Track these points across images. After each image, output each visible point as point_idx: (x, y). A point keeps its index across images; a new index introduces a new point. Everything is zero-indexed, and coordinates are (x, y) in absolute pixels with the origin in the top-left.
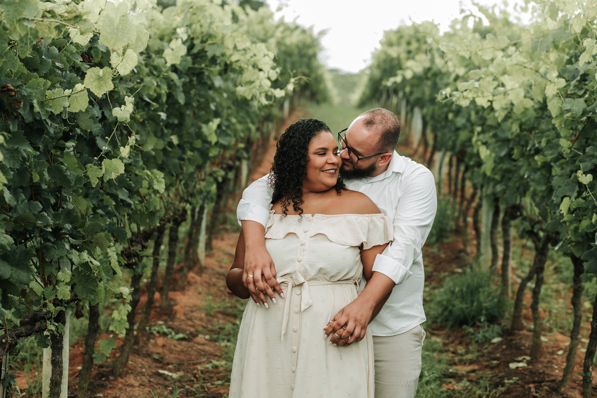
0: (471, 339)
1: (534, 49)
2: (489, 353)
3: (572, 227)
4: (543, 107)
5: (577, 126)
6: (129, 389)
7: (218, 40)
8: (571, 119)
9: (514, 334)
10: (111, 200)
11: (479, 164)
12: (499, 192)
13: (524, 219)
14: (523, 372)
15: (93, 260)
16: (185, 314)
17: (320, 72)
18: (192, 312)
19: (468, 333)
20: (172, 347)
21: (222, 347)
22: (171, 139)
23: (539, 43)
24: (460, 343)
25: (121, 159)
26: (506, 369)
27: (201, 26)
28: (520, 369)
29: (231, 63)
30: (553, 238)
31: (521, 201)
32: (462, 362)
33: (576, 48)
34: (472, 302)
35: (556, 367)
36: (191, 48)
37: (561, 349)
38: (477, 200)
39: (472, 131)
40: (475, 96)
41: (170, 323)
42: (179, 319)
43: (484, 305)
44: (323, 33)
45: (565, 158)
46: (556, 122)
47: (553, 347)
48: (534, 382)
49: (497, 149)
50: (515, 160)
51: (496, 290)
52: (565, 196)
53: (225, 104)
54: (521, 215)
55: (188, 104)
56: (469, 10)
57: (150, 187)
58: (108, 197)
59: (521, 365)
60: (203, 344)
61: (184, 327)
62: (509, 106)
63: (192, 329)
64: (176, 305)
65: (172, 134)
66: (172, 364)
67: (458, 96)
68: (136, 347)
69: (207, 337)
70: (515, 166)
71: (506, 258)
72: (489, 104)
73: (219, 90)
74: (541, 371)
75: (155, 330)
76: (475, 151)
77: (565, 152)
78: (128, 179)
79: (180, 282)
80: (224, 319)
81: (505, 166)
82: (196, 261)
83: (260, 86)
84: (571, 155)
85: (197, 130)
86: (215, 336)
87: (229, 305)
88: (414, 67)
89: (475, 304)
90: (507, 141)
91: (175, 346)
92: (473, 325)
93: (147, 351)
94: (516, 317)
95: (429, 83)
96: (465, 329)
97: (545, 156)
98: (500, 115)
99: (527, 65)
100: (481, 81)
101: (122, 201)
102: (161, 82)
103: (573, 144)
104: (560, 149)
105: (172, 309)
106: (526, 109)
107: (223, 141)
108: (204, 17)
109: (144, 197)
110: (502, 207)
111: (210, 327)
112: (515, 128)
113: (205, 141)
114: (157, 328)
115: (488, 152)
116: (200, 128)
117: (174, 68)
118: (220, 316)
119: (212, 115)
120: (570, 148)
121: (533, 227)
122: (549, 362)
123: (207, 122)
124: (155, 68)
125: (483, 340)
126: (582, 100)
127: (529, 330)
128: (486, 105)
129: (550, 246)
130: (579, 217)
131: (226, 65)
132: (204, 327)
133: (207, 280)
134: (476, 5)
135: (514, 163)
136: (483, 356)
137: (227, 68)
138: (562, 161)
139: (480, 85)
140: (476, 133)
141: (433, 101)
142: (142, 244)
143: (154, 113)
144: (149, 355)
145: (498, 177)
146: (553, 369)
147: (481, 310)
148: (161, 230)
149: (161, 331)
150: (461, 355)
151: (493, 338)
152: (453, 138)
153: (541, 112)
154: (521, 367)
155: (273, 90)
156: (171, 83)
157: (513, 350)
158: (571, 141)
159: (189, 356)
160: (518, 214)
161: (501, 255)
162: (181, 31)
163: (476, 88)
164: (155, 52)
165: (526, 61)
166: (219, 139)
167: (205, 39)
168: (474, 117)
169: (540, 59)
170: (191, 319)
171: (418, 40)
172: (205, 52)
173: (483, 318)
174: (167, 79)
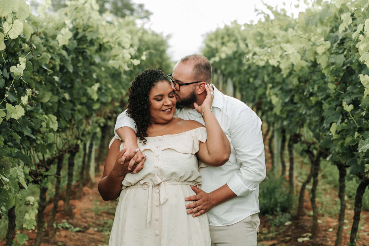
0: (271, 223)
1: (307, 24)
2: (284, 232)
3: (340, 143)
4: (315, 64)
5: (339, 74)
7: (94, 29)
8: (335, 69)
9: (299, 219)
10: (18, 135)
11: (272, 108)
12: (286, 126)
13: (303, 142)
14: (307, 244)
15: (4, 178)
16: (81, 215)
17: (168, 62)
18: (86, 213)
19: (269, 220)
20: (72, 237)
21: (106, 236)
22: (64, 96)
23: (311, 20)
24: (264, 226)
25: (22, 105)
26: (296, 243)
27: (83, 20)
28: (305, 242)
29: (104, 43)
30: (324, 153)
31: (300, 131)
32: (266, 239)
33: (336, 22)
34: (271, 199)
35: (329, 240)
36: (76, 35)
37: (331, 227)
38: (270, 134)
39: (266, 88)
40: (268, 58)
41: (71, 221)
42: (77, 218)
43: (279, 200)
44: (169, 36)
45: (332, 97)
46: (325, 72)
47: (325, 226)
49: (283, 97)
50: (296, 104)
51: (286, 191)
52: (333, 122)
53: (103, 75)
54: (300, 140)
55: (76, 73)
56: (261, 10)
57: (48, 127)
58: (16, 133)
59: (306, 239)
60: (93, 234)
61: (80, 223)
62: (291, 66)
63: (86, 225)
64: (75, 208)
65: (65, 93)
67: (257, 59)
68: (47, 238)
69: (96, 229)
70: (295, 107)
71: (291, 169)
72: (278, 64)
73: (98, 66)
74: (319, 243)
75: (60, 226)
76: (268, 99)
77: (332, 92)
78: (30, 121)
79: (78, 194)
80: (107, 217)
81: (290, 107)
82: (88, 180)
83: (123, 58)
84: (335, 95)
85: (84, 91)
86: (101, 229)
87: (111, 207)
88: (226, 51)
89: (273, 200)
90: (291, 90)
91: (74, 236)
92: (272, 214)
93: (54, 240)
94: (300, 208)
95: (236, 61)
96: (267, 217)
97: (317, 96)
98: (285, 73)
99: (303, 36)
100: (272, 48)
101: (27, 137)
102: (55, 56)
103: (337, 86)
104: (328, 91)
105: (72, 212)
106: (303, 68)
107: (103, 100)
108: (85, 14)
109: (44, 134)
110: (288, 137)
111: (98, 222)
112: (295, 81)
113: (90, 99)
114: (61, 225)
115: (277, 99)
116: (86, 90)
117: (64, 47)
118: (104, 215)
119: (94, 81)
120: (335, 89)
121: (309, 147)
122: (324, 236)
123: (90, 86)
124: (51, 47)
125: (279, 224)
126: (342, 56)
127: (310, 216)
128: (276, 65)
129: (321, 158)
130: (343, 136)
131: (100, 45)
132: (94, 223)
133: (96, 191)
134: (266, 5)
135: (295, 106)
136: (280, 234)
137: (101, 48)
138: (330, 99)
139: (271, 50)
140: (268, 88)
141: (239, 72)
142: (46, 168)
143: (50, 77)
144: (55, 243)
145: (284, 116)
146: (327, 241)
147: (277, 204)
148: (60, 159)
149: (64, 227)
150: (265, 234)
151: (286, 222)
152: (254, 94)
153: (312, 68)
154: (306, 241)
155: (132, 60)
156: (63, 58)
157: (299, 229)
158: (336, 84)
159: (83, 243)
160: (298, 139)
161: (288, 168)
162: (68, 22)
163: (269, 53)
164: (51, 37)
165: (301, 33)
166: (100, 98)
167: (85, 29)
168: (266, 79)
169: (311, 31)
170: (85, 218)
171: (229, 36)
172: (86, 37)
173: (278, 209)
174: (60, 55)
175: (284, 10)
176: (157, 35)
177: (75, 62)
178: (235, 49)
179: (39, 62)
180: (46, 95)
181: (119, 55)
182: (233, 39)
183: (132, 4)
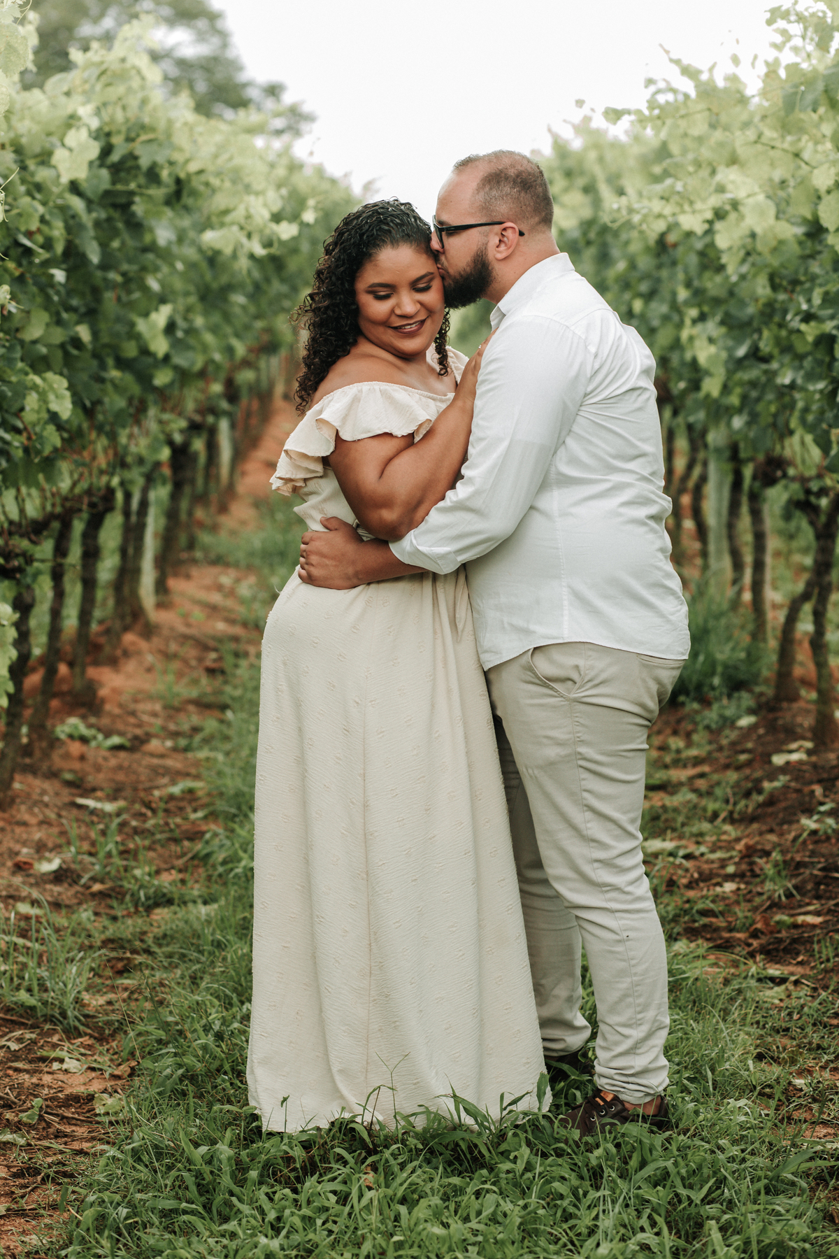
0: (696, 723)
1: (791, 103)
2: (733, 744)
4: (815, 229)
6: (18, 830)
7: (161, 137)
9: (780, 709)
12: (740, 431)
13: (792, 481)
14: (799, 766)
16: (120, 706)
18: (136, 701)
19: (690, 713)
20: (100, 761)
21: (200, 760)
22: (77, 333)
23: (799, 97)
24: (675, 733)
26: (767, 767)
27: (124, 108)
28: (794, 764)
29: (189, 175)
31: (783, 447)
32: (678, 763)
36: (107, 151)
39: (680, 323)
40: (678, 211)
41: (94, 720)
42: (110, 714)
43: (720, 657)
48: (820, 781)
49: (730, 344)
50: (766, 359)
53: (179, 285)
54: (786, 474)
55: (107, 263)
56: (665, 80)
57: (43, 407)
59: (795, 757)
60: (162, 756)
61: (120, 725)
62: (747, 240)
63: (138, 732)
64: (102, 689)
65: (78, 323)
66: (102, 789)
67: (643, 212)
68: (28, 760)
69: (169, 743)
70: (767, 371)
72: (706, 226)
73: (165, 255)
75: (63, 732)
76: (688, 356)
79: (107, 649)
80: (200, 713)
81: (751, 373)
83: (248, 217)
85: (127, 327)
86: (183, 742)
87: (209, 690)
89: (701, 658)
91: (105, 759)
92: (700, 697)
93: (50, 767)
94: (785, 679)
96: (683, 705)
97: (820, 322)
99: (778, 144)
102: (51, 213)
105: (94, 695)
106: (782, 242)
107: (182, 360)
108: (129, 91)
109: (32, 427)
110: (748, 472)
111: (173, 726)
112: (762, 287)
113: (145, 351)
114: (66, 729)
115: (713, 351)
116: (132, 325)
117: (74, 187)
118: (191, 708)
119: (156, 300)
121: (808, 491)
123: (146, 312)
124: (39, 187)
125: (721, 723)
128: (700, 229)
131: (178, 181)
132: (161, 728)
133: (162, 647)
134: (677, 62)
135: (764, 366)
136: (720, 749)
137: (182, 190)
139: (685, 186)
140: (688, 322)
142: (32, 539)
143: (41, 271)
144: (53, 775)
145: (734, 400)
147: (714, 667)
148: (65, 521)
149: (76, 734)
150: (678, 751)
151: (739, 717)
153: (809, 243)
154: (796, 761)
155: (274, 226)
156: (74, 220)
157: (779, 733)
159: (133, 775)
160: (780, 474)
162: (85, 111)
163: (679, 193)
164: (36, 156)
165: (775, 135)
166: (173, 352)
167: (133, 135)
168: (683, 294)
169: (801, 130)
170: (133, 713)
171: (569, 174)
172: (136, 158)
173: (716, 681)
174: (64, 210)
175: (733, 79)
176: (333, 181)
177: (105, 230)
178: (587, 213)
179: (11, 225)
180: (34, 320)
181: (234, 209)
182: (581, 182)
183: (245, 85)
